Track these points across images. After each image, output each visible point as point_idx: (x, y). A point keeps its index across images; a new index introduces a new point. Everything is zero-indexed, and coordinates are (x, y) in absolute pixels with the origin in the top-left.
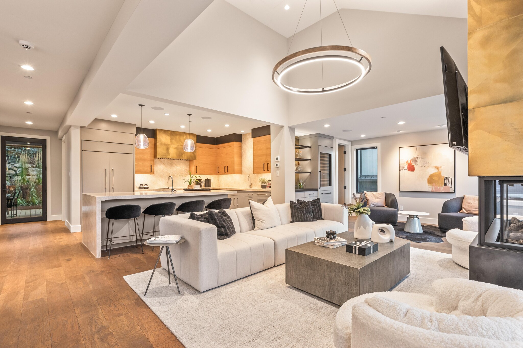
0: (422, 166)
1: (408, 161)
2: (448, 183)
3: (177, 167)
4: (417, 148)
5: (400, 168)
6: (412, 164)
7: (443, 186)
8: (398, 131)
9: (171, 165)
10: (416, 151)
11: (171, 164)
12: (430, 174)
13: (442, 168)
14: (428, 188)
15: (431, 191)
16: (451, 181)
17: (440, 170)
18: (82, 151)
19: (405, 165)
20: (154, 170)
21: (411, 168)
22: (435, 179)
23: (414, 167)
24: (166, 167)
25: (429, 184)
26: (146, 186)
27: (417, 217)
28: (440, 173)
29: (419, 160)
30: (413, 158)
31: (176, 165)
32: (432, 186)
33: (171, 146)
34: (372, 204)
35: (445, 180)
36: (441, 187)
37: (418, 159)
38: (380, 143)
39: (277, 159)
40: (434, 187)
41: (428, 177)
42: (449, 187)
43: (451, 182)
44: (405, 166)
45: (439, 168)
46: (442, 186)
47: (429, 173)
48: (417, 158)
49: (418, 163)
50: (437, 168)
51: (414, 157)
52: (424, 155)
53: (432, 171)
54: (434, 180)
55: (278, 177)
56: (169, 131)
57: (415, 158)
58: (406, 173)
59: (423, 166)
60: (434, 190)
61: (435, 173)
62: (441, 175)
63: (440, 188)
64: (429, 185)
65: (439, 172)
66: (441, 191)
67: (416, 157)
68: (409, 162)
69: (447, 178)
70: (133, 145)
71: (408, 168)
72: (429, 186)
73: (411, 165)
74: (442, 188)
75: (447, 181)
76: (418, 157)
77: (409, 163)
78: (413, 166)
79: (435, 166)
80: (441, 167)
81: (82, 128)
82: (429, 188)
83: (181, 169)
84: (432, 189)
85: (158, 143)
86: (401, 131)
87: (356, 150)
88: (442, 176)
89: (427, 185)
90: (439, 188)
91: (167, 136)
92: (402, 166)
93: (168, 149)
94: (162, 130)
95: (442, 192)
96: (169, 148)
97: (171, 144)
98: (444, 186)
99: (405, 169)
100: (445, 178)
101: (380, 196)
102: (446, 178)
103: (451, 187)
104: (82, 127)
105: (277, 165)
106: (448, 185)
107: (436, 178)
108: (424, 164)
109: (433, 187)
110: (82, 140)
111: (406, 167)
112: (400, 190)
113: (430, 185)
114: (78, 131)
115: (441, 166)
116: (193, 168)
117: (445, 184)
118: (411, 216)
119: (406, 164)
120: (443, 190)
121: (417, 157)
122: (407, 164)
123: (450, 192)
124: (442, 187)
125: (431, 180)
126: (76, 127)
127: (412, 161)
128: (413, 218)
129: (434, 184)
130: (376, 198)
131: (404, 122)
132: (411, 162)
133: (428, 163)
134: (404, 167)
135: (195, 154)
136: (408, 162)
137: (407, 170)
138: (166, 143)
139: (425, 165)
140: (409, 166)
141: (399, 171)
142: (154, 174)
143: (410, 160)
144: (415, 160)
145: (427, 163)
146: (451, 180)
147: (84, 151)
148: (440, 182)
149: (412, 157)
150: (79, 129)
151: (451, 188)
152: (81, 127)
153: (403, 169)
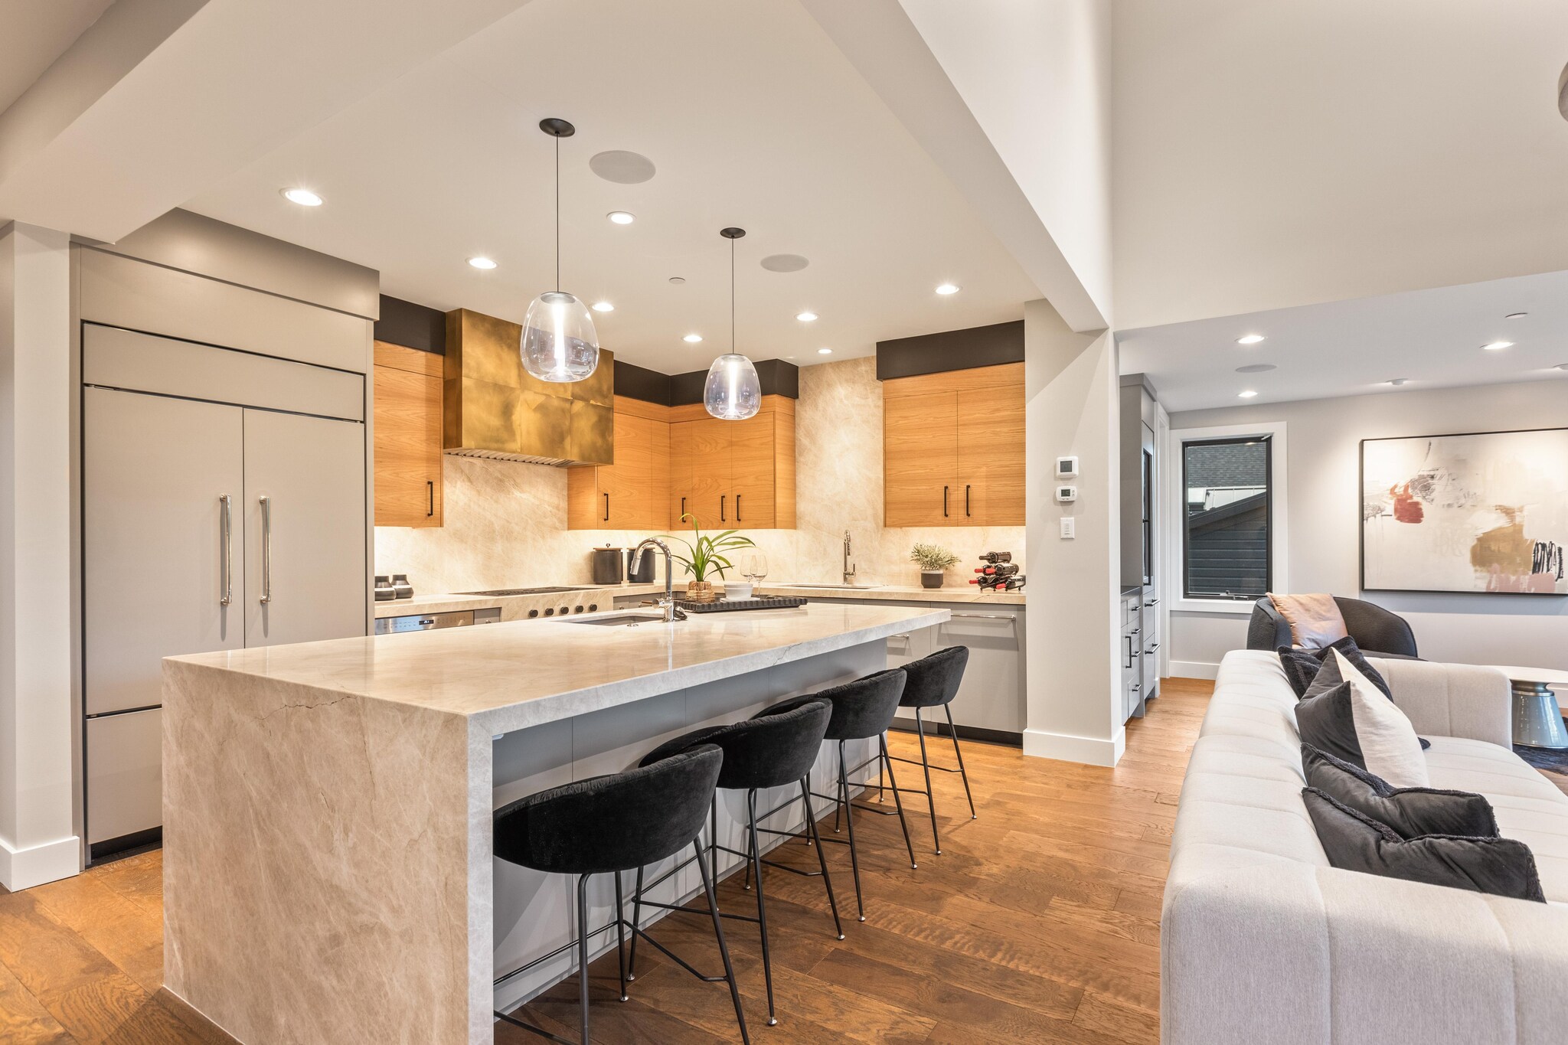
0: (1449, 505)
1: (1396, 487)
2: (1548, 562)
3: (522, 495)
4: (1430, 444)
5: (1365, 512)
6: (1411, 497)
7: (1531, 573)
8: (1395, 382)
9: (500, 484)
10: (1428, 454)
11: (501, 480)
12: (1480, 533)
13: (1525, 513)
14: (1474, 579)
15: (1484, 591)
16: (1560, 555)
17: (1518, 520)
18: (83, 385)
19: (1385, 500)
20: (441, 505)
21: (1410, 512)
22: (1499, 551)
23: (1421, 509)
24: (479, 492)
25: (1478, 568)
26: (399, 586)
27: (1546, 691)
28: (1518, 530)
29: (1438, 486)
30: (1417, 478)
31: (516, 485)
32: (1489, 571)
33: (522, 397)
34: (1309, 639)
35: (1536, 552)
36: (1522, 577)
37: (1434, 481)
38: (1286, 422)
39: (1066, 466)
40: (1495, 576)
41: (1475, 542)
42: (1552, 575)
43: (1558, 560)
44: (1385, 502)
45: (1514, 512)
46: (1528, 574)
47: (1476, 529)
48: (1432, 477)
49: (1433, 495)
50: (1508, 512)
51: (1421, 473)
52: (1458, 466)
53: (1489, 522)
54: (1494, 551)
55: (1065, 543)
56: (513, 324)
57: (1422, 477)
58: (1385, 528)
59: (1456, 506)
60: (1494, 587)
61: (1500, 528)
62: (1522, 537)
63: (1518, 580)
64: (1476, 571)
65: (1514, 525)
66: (1523, 589)
67: (1426, 473)
68: (1402, 489)
69: (1544, 546)
70: (364, 375)
71: (1396, 510)
72: (1478, 574)
73: (1409, 501)
74: (1527, 581)
75: (1543, 557)
76: (1436, 472)
77: (1401, 495)
78: (1417, 504)
79: (1500, 506)
80: (1521, 510)
81: (84, 250)
82: (1477, 578)
83: (537, 503)
84: (1490, 583)
85: (468, 377)
86: (1406, 379)
87: (1181, 445)
88: (1527, 540)
89: (1471, 568)
90: (1513, 578)
91: (506, 349)
92: (1371, 504)
93: (507, 411)
94: (483, 318)
95: (1527, 592)
96: (513, 406)
97: (518, 386)
98: (1534, 571)
99: (1383, 513)
100: (1537, 545)
101: (1324, 608)
102: (1540, 546)
103: (1559, 577)
104: (81, 245)
105: (1065, 493)
106: (1548, 570)
107: (1505, 548)
108: (1458, 499)
109: (1492, 577)
110: (83, 322)
111: (1390, 507)
112: (1366, 587)
113: (1481, 571)
114: (61, 259)
115: (1522, 507)
116: (591, 503)
117: (1537, 567)
118: (1519, 686)
119: (1390, 496)
120: (1529, 587)
121: (1432, 473)
122: (1395, 499)
123: (1556, 592)
124: (1527, 577)
125: (1483, 553)
126: (43, 236)
127: (1414, 488)
128: (1532, 694)
129: (1496, 566)
130: (1314, 618)
131: (1512, 342)
132: (1410, 491)
133: (1471, 493)
134: (1382, 508)
135: (610, 439)
136: (1396, 490)
137: (1394, 517)
138: (501, 383)
139: (1462, 501)
140: (1401, 505)
141: (1362, 519)
142: (441, 525)
143: (1402, 483)
144: (1425, 484)
145: (1468, 494)
146: (1557, 554)
147: (93, 388)
148: (1518, 560)
149: (1414, 475)
150: (68, 250)
151: (1559, 580)
152: (78, 243)
153: (1378, 516)
